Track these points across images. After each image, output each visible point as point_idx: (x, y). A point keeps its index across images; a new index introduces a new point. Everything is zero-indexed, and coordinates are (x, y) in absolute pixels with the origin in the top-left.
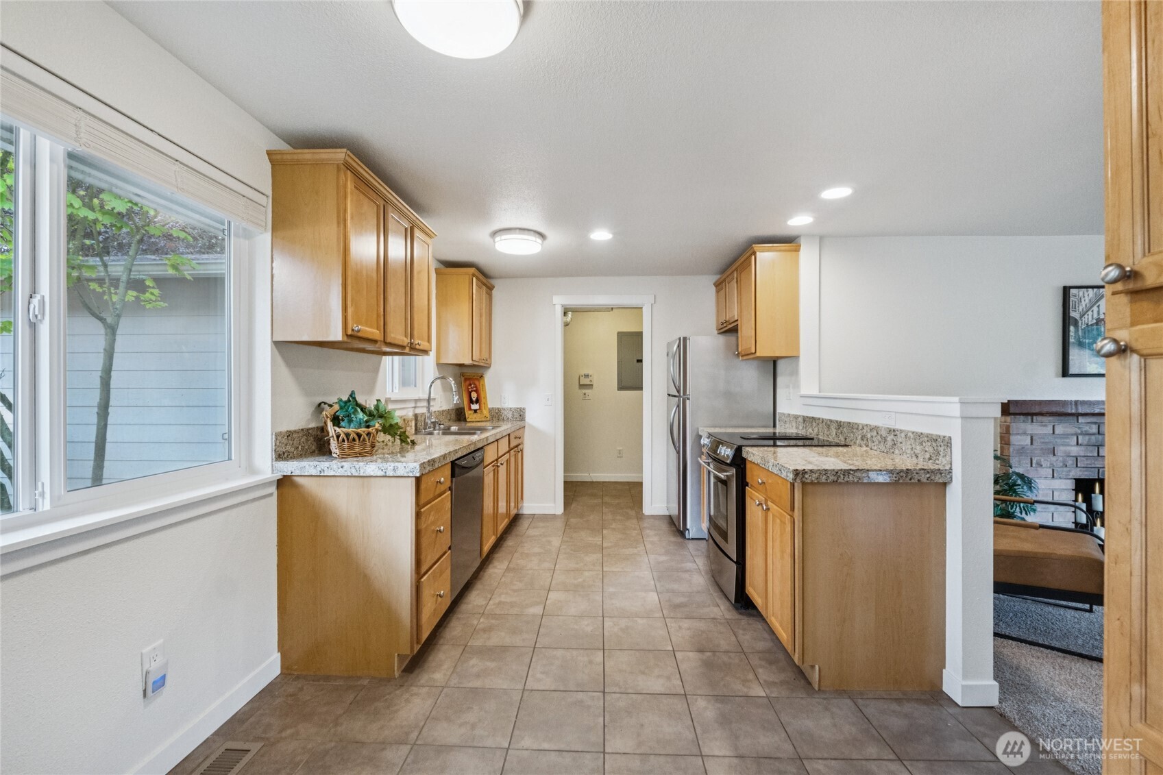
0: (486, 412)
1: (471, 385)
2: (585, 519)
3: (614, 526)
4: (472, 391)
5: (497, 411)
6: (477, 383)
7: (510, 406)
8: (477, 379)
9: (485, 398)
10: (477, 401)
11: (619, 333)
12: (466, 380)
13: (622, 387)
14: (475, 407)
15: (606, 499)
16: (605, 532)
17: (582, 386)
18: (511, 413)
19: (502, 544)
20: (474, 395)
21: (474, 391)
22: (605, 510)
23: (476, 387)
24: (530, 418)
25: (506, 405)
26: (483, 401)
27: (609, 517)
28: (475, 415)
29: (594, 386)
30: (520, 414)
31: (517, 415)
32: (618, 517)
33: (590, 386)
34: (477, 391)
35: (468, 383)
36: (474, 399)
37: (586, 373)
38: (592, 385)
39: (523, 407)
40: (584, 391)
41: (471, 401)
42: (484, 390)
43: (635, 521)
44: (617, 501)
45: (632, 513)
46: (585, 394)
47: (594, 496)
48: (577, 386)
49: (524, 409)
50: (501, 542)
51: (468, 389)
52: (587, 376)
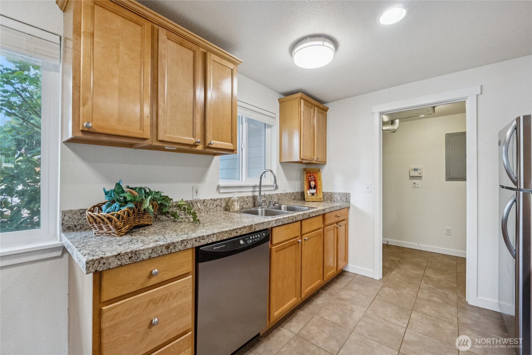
0: (321, 196)
1: (311, 176)
2: (398, 292)
3: (426, 310)
4: (311, 180)
5: (330, 195)
6: (315, 175)
7: (339, 192)
8: (315, 173)
9: (321, 185)
10: (315, 187)
11: (447, 134)
12: (307, 173)
13: (449, 178)
14: (313, 191)
15: (429, 272)
16: (414, 315)
17: (412, 177)
18: (339, 196)
19: (314, 300)
20: (313, 183)
21: (313, 180)
22: (423, 285)
23: (314, 178)
24: (353, 201)
25: (336, 190)
26: (319, 187)
27: (424, 295)
28: (312, 197)
29: (423, 178)
30: (346, 197)
31: (344, 199)
32: (435, 299)
33: (420, 177)
34: (315, 181)
35: (309, 175)
36: (312, 186)
37: (416, 167)
38: (421, 177)
39: (348, 192)
40: (414, 181)
41: (310, 187)
42: (320, 180)
43: (453, 310)
44: (440, 277)
45: (453, 297)
46: (414, 183)
47: (418, 266)
48: (408, 177)
49: (349, 194)
50: (314, 298)
51: (309, 179)
52: (415, 170)
